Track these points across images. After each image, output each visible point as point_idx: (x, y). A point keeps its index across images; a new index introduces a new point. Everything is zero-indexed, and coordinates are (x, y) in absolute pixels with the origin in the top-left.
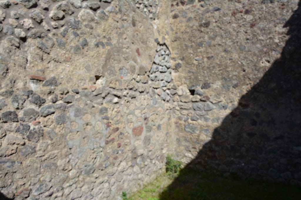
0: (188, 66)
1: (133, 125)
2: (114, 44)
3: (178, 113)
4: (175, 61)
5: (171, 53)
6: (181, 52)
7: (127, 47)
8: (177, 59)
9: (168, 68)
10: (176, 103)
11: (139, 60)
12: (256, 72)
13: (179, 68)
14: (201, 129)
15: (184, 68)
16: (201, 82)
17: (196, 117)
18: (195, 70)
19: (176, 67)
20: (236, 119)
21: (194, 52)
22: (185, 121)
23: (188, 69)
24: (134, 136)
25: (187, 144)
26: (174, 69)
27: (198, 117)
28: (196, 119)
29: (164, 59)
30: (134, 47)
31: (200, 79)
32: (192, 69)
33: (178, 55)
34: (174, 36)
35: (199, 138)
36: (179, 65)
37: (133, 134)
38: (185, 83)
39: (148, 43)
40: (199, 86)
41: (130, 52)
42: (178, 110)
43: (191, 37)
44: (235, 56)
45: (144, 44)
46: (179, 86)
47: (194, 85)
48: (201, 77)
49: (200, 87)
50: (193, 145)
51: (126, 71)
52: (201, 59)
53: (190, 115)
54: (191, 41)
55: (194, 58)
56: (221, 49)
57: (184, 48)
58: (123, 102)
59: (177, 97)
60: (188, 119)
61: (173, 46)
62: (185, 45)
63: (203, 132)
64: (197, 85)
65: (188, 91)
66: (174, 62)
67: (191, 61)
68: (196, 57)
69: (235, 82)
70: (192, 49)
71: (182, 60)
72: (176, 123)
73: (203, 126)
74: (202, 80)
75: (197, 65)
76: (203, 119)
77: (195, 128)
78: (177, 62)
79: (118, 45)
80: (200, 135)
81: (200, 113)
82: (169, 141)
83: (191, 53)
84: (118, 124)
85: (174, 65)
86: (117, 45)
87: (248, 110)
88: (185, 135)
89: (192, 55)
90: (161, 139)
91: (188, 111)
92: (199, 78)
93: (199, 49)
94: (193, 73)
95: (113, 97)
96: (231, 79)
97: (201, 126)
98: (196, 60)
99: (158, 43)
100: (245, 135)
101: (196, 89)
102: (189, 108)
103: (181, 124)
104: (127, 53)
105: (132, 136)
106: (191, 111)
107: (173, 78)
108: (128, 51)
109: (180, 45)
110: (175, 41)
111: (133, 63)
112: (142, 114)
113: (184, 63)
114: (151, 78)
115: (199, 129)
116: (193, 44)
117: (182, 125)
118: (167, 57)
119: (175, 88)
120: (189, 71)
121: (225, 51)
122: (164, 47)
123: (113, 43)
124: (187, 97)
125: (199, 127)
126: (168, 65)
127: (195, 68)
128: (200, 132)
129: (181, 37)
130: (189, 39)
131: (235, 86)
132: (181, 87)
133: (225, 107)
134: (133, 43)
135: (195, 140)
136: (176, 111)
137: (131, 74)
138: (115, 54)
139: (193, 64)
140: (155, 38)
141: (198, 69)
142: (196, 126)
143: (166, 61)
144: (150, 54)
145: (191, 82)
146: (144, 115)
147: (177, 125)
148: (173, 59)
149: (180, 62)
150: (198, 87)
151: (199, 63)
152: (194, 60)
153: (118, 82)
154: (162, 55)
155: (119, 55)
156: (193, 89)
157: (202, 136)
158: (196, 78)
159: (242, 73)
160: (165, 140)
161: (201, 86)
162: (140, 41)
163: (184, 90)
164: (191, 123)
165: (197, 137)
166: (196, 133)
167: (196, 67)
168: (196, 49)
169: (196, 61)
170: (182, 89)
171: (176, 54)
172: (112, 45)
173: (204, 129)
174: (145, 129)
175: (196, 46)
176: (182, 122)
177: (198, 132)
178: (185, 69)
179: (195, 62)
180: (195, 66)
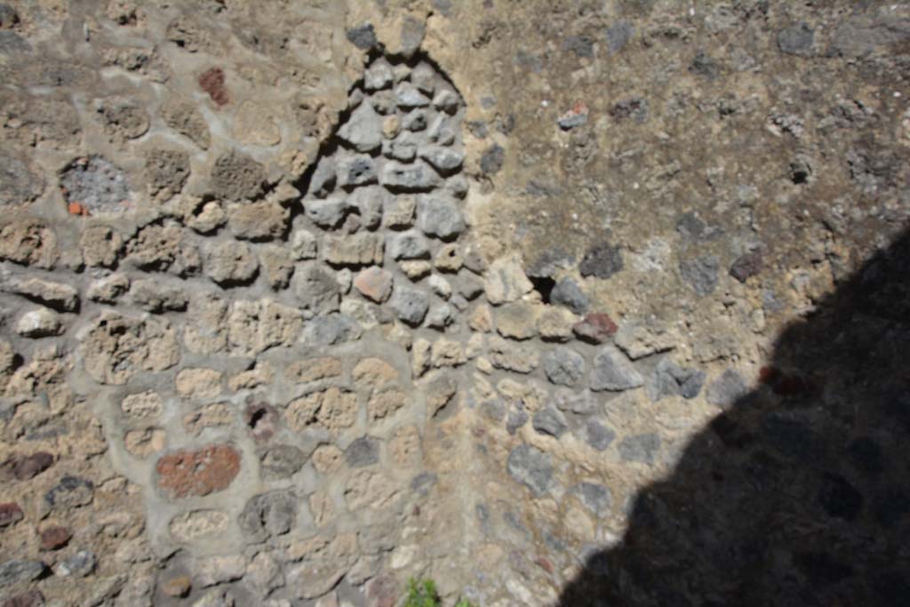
0: (530, 160)
1: (166, 442)
2: (42, 46)
3: (485, 385)
4: (483, 136)
5: (467, 100)
6: (505, 94)
7: (134, 63)
8: (488, 128)
9: (446, 173)
10: (476, 339)
11: (215, 123)
12: (872, 184)
13: (494, 172)
14: (575, 485)
15: (514, 171)
16: (582, 238)
17: (554, 418)
18: (556, 177)
19: (482, 166)
20: (740, 458)
21: (554, 87)
22: (512, 429)
23: (527, 174)
24: (172, 495)
25: (515, 538)
26: (477, 177)
27: (561, 416)
28: (553, 430)
29: (421, 125)
30: (186, 64)
31: (576, 225)
32: (544, 174)
33: (494, 109)
34: (478, 18)
35: (561, 524)
36: (496, 155)
37: (155, 483)
38: (516, 246)
39: (293, 44)
40: (571, 260)
41: (157, 87)
42: (484, 373)
43: (545, 12)
44: (749, 89)
45: (263, 52)
46: (491, 259)
47: (551, 253)
48: (580, 214)
49: (575, 265)
50: (538, 553)
51: (119, 178)
52: (581, 121)
53: (530, 402)
54: (544, 33)
55: (554, 117)
56: (675, 55)
57: (517, 69)
58: (82, 329)
59: (482, 309)
60: (522, 421)
61: (476, 65)
62: (520, 54)
63: (582, 497)
64: (561, 254)
65: (529, 285)
66: (477, 141)
67: (542, 133)
68: (564, 110)
69: (743, 245)
70: (545, 72)
71: (507, 130)
72: (479, 432)
73: (583, 468)
74: (584, 228)
75: (566, 153)
76: (583, 432)
77: (549, 472)
78: (489, 142)
79: (71, 49)
80: (566, 510)
81: (573, 398)
82: (429, 512)
83: (544, 96)
84: (54, 434)
85: (479, 156)
86: (61, 50)
87: (814, 415)
88: (505, 496)
89: (545, 103)
90: (375, 505)
91: (524, 382)
92: (573, 221)
93: (579, 67)
94: (547, 191)
95: (16, 303)
96: (723, 227)
97: (573, 466)
98: (565, 129)
99: (375, 53)
100: (783, 560)
101: (559, 277)
102: (526, 368)
103: (493, 440)
104: (127, 89)
105: (150, 493)
106: (533, 383)
107: (472, 219)
108: (135, 78)
109: (499, 59)
110: (484, 40)
111: (172, 139)
112: (226, 391)
113: (512, 147)
114: (315, 217)
115: (564, 478)
116: (551, 45)
117: (499, 447)
118: (437, 122)
119: (476, 268)
120: (532, 183)
121: (698, 66)
122: (422, 72)
123: (32, 41)
124: (519, 313)
125: (564, 467)
126: (442, 156)
127: (557, 169)
128: (568, 495)
129: (504, 19)
130: (536, 25)
131: (744, 269)
132: (499, 263)
133: (685, 385)
134: (181, 44)
135: (546, 529)
136: (478, 376)
137: (154, 195)
138: (36, 91)
139: (549, 146)
140: (355, 22)
141: (567, 174)
142: (552, 461)
143: (435, 139)
144: (304, 101)
145: (538, 242)
146: (245, 393)
147: (479, 440)
148: (475, 126)
149: (501, 140)
150: (566, 264)
151: (574, 144)
152: (556, 128)
153: (54, 230)
154: (406, 109)
155: (66, 98)
156: (544, 273)
157: (575, 516)
158: (560, 218)
159: (788, 192)
160: (409, 508)
161: (580, 258)
162: (237, 32)
163: (509, 280)
164: (532, 445)
165: (554, 518)
166: (549, 496)
167: (563, 164)
168: (565, 74)
169: (564, 133)
170: (502, 272)
171: (487, 102)
172: (27, 47)
173: (584, 485)
174: (250, 461)
175: (565, 54)
176: (500, 432)
177: (558, 493)
178: (516, 176)
179: (560, 139)
180: (559, 158)
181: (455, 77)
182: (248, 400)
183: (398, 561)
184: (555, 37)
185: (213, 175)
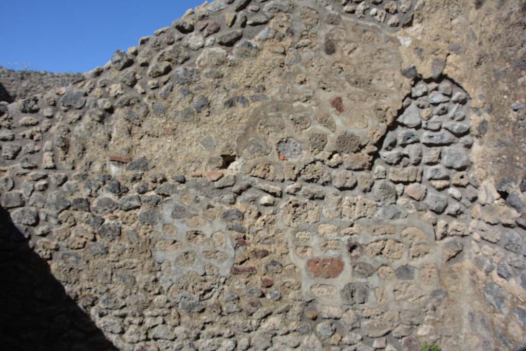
0: (499, 128)
1: (312, 253)
2: (272, 97)
3: (476, 248)
4: (480, 115)
5: (471, 96)
6: (488, 92)
7: (305, 99)
8: (481, 110)
9: (459, 135)
10: (473, 223)
11: (338, 121)
13: (484, 134)
14: (514, 308)
15: (491, 134)
16: (521, 171)
17: (506, 269)
18: (510, 137)
19: (479, 130)
21: (510, 88)
22: (488, 273)
23: (498, 135)
24: (313, 275)
25: (485, 333)
26: (477, 136)
27: (509, 269)
28: (505, 275)
29: (445, 112)
30: (326, 97)
31: (518, 164)
32: (505, 135)
33: (484, 100)
34: (476, 52)
35: (506, 329)
36: (485, 125)
37: (306, 270)
38: (492, 174)
39: (374, 81)
40: (516, 182)
41: (314, 108)
42: (476, 241)
43: (505, 47)
45: (360, 87)
46: (481, 180)
47: (506, 178)
48: (520, 157)
49: (518, 185)
50: (496, 345)
51: (299, 145)
52: (522, 106)
53: (496, 259)
54: (505, 58)
55: (510, 104)
57: (493, 79)
58: (282, 204)
59: (477, 207)
60: (492, 269)
61: (476, 77)
62: (494, 70)
63: (517, 316)
64: (511, 179)
65: (497, 195)
66: (478, 118)
67: (504, 113)
68: (514, 100)
70: (505, 80)
71: (490, 111)
72: (473, 273)
73: (518, 298)
74: (522, 165)
75: (515, 124)
76: (519, 278)
77: (502, 299)
78: (482, 118)
79: (282, 97)
80: (509, 322)
81: (515, 259)
82: (441, 311)
83: (505, 93)
84: (270, 243)
85: (478, 125)
86: (279, 98)
88: (482, 309)
89: (505, 97)
90: (410, 300)
91: (493, 248)
92: (517, 161)
93: (521, 76)
94: (505, 144)
95: (260, 193)
97: (513, 296)
98: (515, 110)
99: (417, 79)
101: (510, 191)
102: (494, 241)
103: (478, 278)
104: (302, 109)
105: (304, 273)
106: (497, 249)
107: (474, 158)
108: (305, 105)
109: (485, 73)
110: (479, 64)
111: (320, 128)
112: (339, 235)
113: (492, 121)
114: (385, 159)
115: (509, 304)
116: (508, 65)
117: (480, 282)
118: (453, 109)
119: (475, 185)
120: (499, 140)
122: (445, 85)
123: (269, 96)
124: (492, 210)
125: (509, 297)
126: (457, 126)
127: (510, 133)
128: (510, 314)
129: (487, 52)
130: (502, 53)
132: (485, 183)
134: (324, 89)
135: (500, 331)
136: (473, 242)
137: (312, 152)
138: (270, 114)
139: (507, 120)
140: (406, 66)
141: (515, 135)
142: (504, 293)
143: (453, 118)
144: (379, 107)
145: (502, 172)
146: (348, 237)
147: (472, 277)
148: (476, 109)
149: (487, 116)
150: (513, 185)
151: (519, 119)
152: (511, 110)
153: (274, 166)
154: (436, 104)
155: (280, 116)
156: (503, 189)
157: (513, 326)
158: (511, 159)
160: (429, 306)
161: (520, 181)
162: (348, 80)
163: (489, 192)
164: (495, 283)
165: (503, 325)
166: (501, 312)
167: (513, 130)
168: (515, 80)
169: (515, 113)
170: (485, 187)
171: (481, 97)
172: (267, 99)
173: (518, 308)
174: (348, 267)
175: (515, 70)
176: (481, 274)
177: (505, 311)
178: (493, 136)
179: (513, 116)
180: (512, 126)
181: (464, 85)
182: (349, 240)
183: (421, 331)
184: (509, 61)
185: (337, 142)
